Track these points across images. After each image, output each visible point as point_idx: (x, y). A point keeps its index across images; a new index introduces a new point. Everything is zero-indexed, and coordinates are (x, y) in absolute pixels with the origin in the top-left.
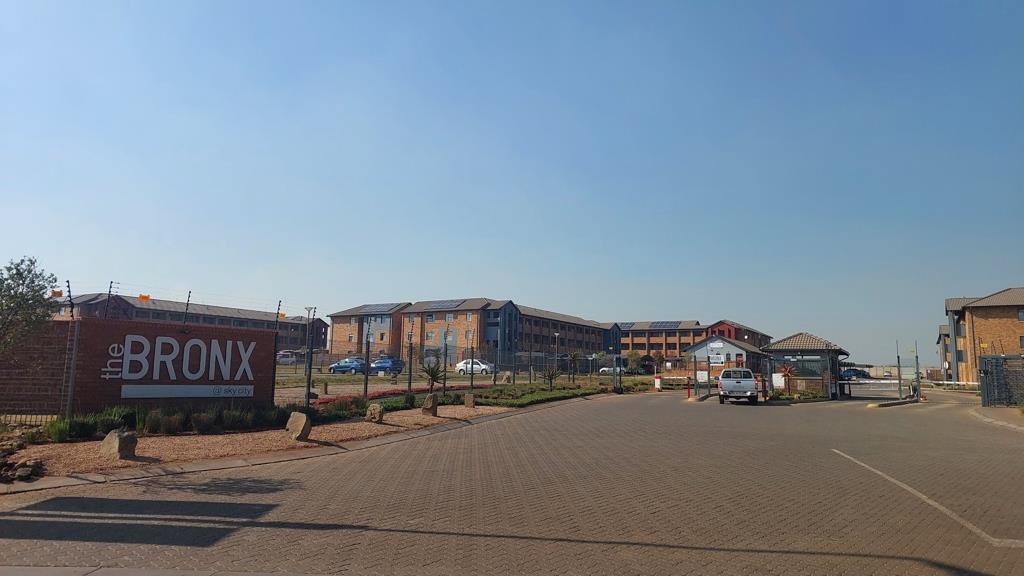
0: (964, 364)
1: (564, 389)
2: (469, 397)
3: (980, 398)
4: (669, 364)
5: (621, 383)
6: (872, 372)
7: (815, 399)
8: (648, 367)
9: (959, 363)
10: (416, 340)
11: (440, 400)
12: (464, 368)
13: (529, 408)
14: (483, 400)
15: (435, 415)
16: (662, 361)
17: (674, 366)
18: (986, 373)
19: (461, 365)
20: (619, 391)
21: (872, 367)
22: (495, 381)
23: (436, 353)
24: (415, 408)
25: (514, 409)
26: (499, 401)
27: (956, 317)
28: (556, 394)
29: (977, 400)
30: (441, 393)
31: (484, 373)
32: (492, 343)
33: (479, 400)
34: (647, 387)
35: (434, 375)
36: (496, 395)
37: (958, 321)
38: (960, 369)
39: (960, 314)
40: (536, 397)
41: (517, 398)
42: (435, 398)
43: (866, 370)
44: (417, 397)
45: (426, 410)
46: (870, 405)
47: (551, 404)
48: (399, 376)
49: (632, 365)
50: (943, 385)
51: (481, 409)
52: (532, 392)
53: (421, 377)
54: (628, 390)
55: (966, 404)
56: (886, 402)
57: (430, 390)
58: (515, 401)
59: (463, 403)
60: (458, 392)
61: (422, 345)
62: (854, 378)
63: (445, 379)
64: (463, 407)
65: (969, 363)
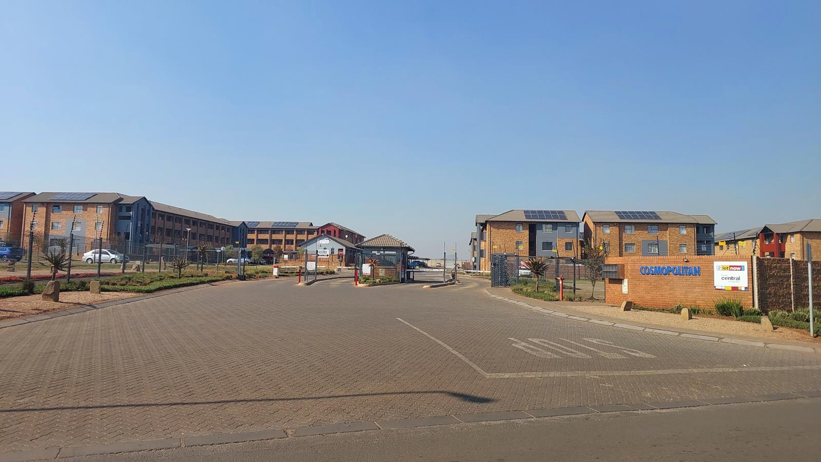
0: (484, 259)
1: (192, 276)
2: (94, 284)
3: (490, 281)
4: (286, 257)
5: (244, 271)
6: (429, 264)
7: (390, 282)
8: (268, 258)
9: (481, 258)
10: (39, 229)
11: (62, 286)
12: (92, 257)
13: (157, 293)
14: (110, 287)
15: (57, 300)
16: (281, 253)
17: (290, 258)
18: (495, 265)
19: (89, 255)
20: (242, 278)
21: (429, 259)
22: (124, 269)
23: (61, 242)
24: (33, 293)
25: (141, 294)
26: (126, 287)
27: (481, 227)
28: (184, 281)
29: (489, 283)
30: (65, 280)
31: (113, 262)
32: (123, 235)
33: (106, 287)
34: (267, 274)
35: (57, 263)
36: (123, 282)
37: (482, 231)
38: (481, 262)
39: (484, 225)
40: (165, 283)
41: (145, 285)
42: (57, 285)
43: (426, 262)
44: (37, 284)
45: (47, 296)
46: (425, 287)
47: (179, 289)
48: (18, 263)
49: (255, 257)
50: (471, 272)
51: (107, 295)
52: (161, 280)
53: (43, 264)
54: (250, 277)
55: (482, 285)
56: (435, 284)
57: (53, 277)
58: (143, 288)
59: (88, 290)
60: (83, 279)
61: (46, 234)
62: (417, 267)
63: (69, 267)
64: (88, 293)
65: (487, 258)
